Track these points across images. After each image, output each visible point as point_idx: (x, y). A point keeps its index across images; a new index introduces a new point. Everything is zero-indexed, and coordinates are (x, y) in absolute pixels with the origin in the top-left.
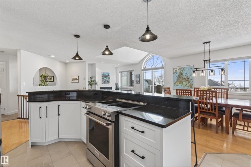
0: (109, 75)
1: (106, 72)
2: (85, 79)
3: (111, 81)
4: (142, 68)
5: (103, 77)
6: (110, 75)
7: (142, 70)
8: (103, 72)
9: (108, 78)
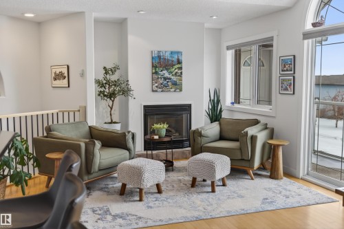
0: (179, 62)
1: (166, 47)
2: (83, 75)
3: (186, 81)
4: (309, 27)
5: (154, 66)
6: (184, 59)
7: (307, 36)
8: (156, 48)
9: (174, 70)
